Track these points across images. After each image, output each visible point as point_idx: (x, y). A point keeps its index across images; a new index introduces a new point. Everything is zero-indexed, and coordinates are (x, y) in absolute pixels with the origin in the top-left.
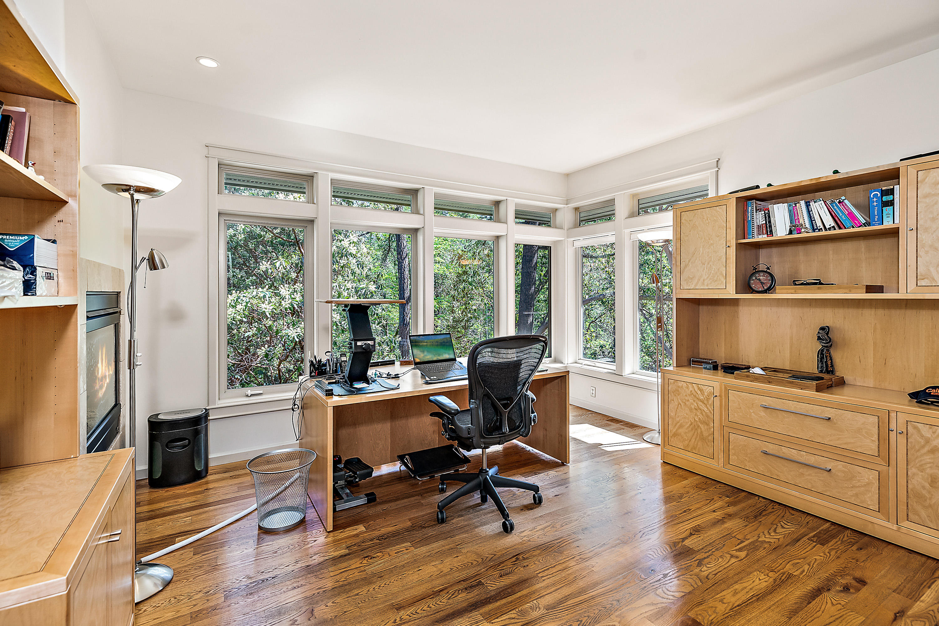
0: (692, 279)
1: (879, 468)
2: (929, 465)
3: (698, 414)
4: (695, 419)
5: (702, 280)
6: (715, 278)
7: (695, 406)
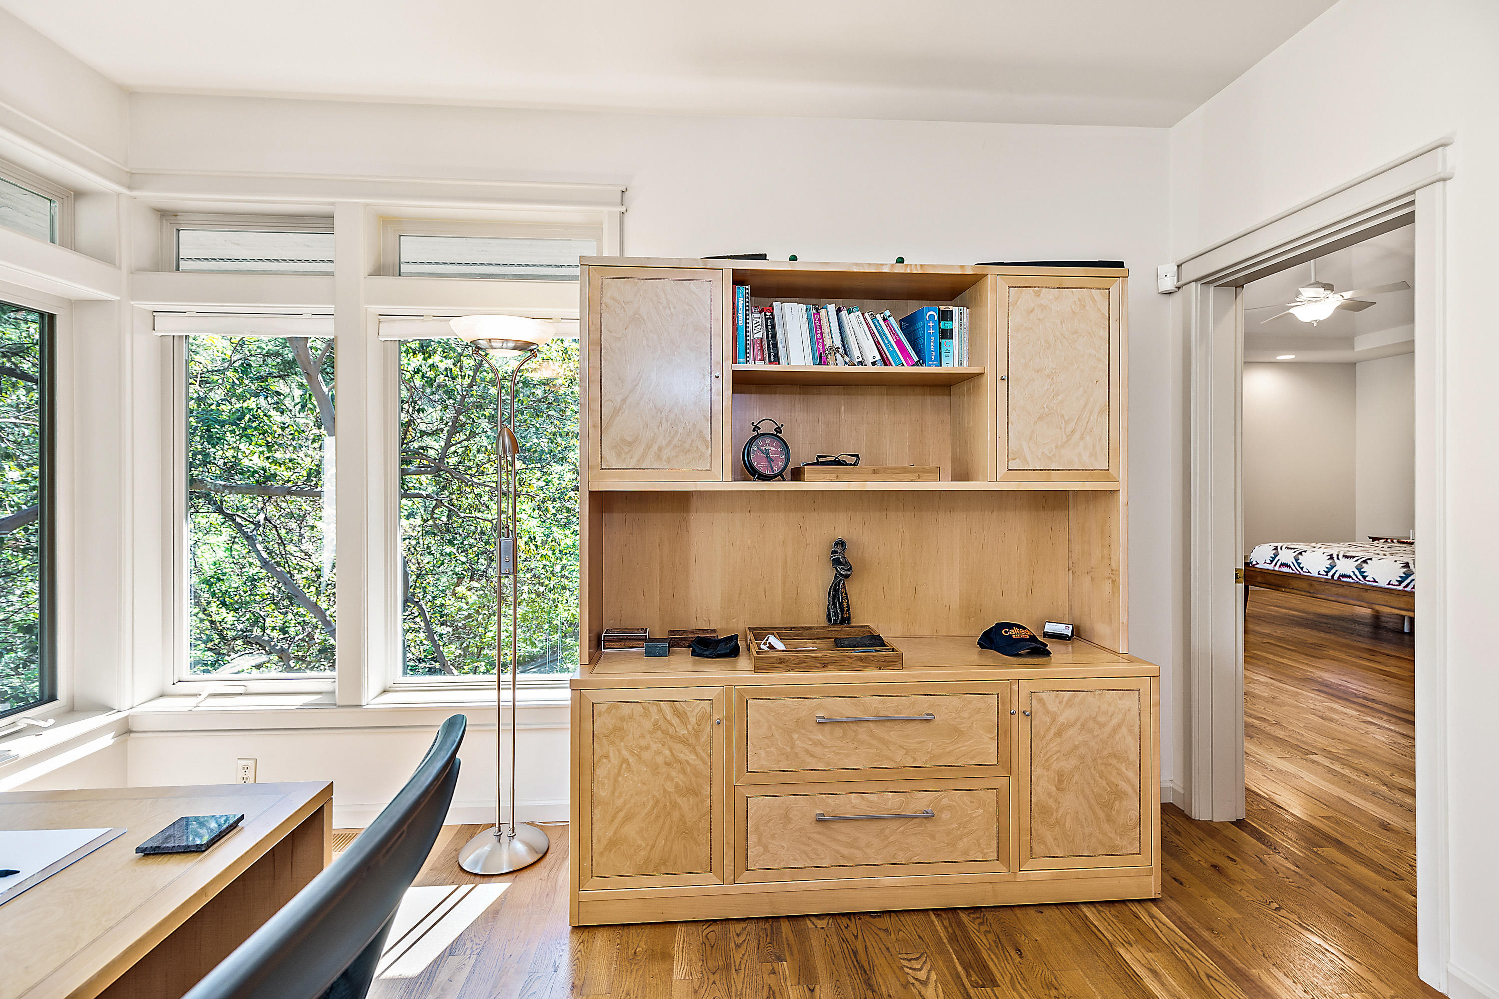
0: (630, 444)
1: (996, 783)
2: (1055, 757)
3: (673, 774)
4: (664, 790)
5: (655, 447)
6: (687, 445)
7: (665, 757)
